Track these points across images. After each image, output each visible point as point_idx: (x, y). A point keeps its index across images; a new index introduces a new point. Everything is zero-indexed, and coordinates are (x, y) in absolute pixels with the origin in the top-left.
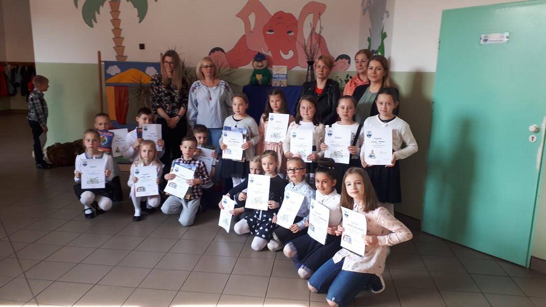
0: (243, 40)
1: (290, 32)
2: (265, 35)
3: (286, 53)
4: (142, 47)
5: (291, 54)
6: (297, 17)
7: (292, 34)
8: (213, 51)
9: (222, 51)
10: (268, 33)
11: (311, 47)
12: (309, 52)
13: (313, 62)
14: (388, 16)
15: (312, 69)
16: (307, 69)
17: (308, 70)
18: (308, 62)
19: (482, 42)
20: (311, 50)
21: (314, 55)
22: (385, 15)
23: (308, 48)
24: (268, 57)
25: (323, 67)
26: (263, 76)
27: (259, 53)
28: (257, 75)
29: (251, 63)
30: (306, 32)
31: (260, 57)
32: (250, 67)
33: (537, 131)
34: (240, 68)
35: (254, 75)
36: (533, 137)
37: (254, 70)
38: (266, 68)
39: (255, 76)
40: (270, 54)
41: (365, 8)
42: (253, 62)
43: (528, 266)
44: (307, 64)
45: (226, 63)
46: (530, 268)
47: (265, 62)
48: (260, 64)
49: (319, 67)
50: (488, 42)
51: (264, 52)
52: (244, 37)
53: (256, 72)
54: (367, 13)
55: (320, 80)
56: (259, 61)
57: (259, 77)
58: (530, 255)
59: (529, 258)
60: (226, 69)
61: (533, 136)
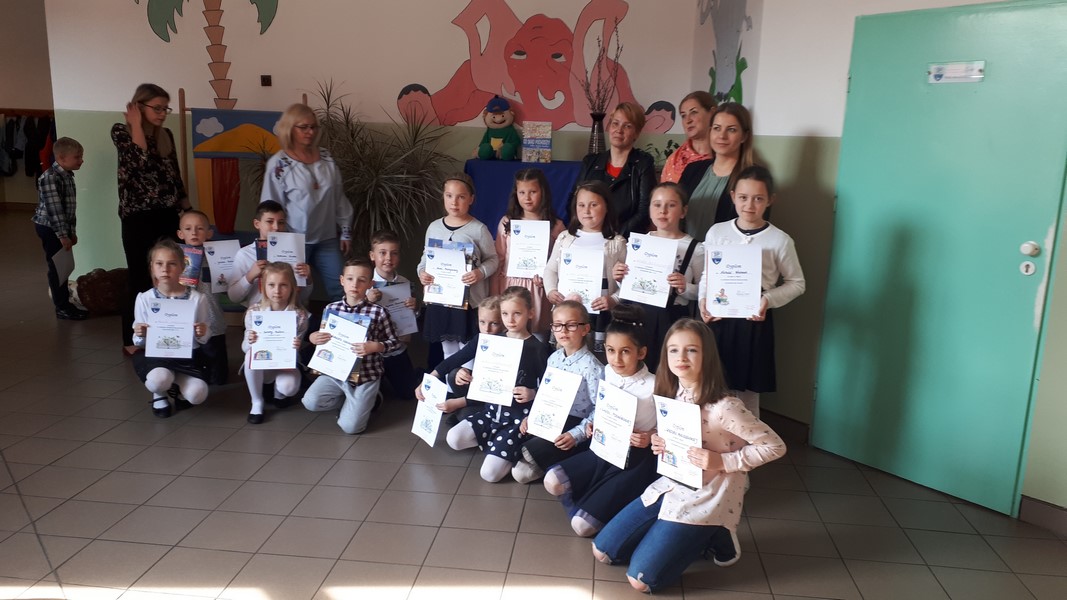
0: (465, 70)
1: (559, 56)
2: (510, 62)
3: (550, 97)
4: (266, 81)
5: (559, 98)
6: (572, 26)
7: (562, 59)
8: (406, 91)
9: (425, 91)
10: (515, 57)
11: (598, 85)
12: (595, 94)
13: (603, 116)
14: (750, 27)
15: (601, 129)
16: (590, 130)
17: (593, 131)
18: (591, 114)
19: (932, 79)
20: (599, 93)
21: (603, 101)
22: (744, 25)
23: (593, 89)
24: (515, 104)
25: (624, 126)
26: (504, 142)
27: (497, 96)
28: (492, 139)
29: (482, 114)
30: (590, 56)
31: (498, 104)
32: (479, 123)
33: (1037, 253)
34: (459, 124)
35: (487, 139)
36: (1028, 266)
37: (485, 131)
38: (511, 126)
39: (489, 141)
40: (517, 98)
41: (704, 10)
42: (486, 114)
43: (1016, 515)
44: (591, 120)
45: (432, 115)
46: (1019, 519)
47: (508, 115)
48: (498, 118)
49: (617, 124)
50: (942, 81)
51: (506, 94)
52: (467, 63)
53: (490, 133)
54: (709, 20)
55: (617, 150)
56: (495, 112)
57: (496, 143)
58: (1020, 492)
59: (1018, 499)
60: (431, 128)
61: (1028, 263)
